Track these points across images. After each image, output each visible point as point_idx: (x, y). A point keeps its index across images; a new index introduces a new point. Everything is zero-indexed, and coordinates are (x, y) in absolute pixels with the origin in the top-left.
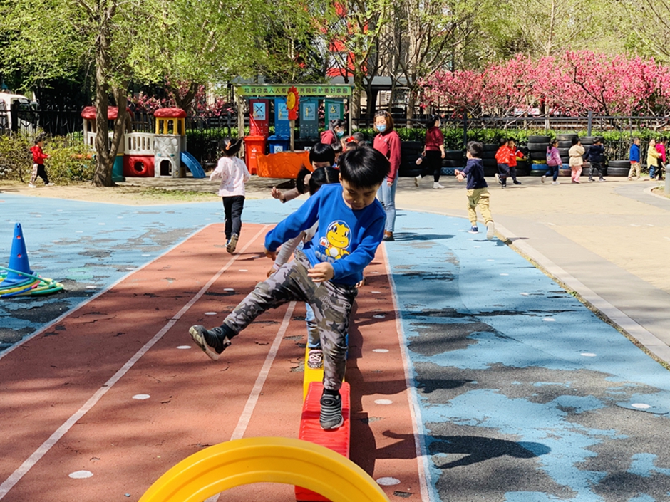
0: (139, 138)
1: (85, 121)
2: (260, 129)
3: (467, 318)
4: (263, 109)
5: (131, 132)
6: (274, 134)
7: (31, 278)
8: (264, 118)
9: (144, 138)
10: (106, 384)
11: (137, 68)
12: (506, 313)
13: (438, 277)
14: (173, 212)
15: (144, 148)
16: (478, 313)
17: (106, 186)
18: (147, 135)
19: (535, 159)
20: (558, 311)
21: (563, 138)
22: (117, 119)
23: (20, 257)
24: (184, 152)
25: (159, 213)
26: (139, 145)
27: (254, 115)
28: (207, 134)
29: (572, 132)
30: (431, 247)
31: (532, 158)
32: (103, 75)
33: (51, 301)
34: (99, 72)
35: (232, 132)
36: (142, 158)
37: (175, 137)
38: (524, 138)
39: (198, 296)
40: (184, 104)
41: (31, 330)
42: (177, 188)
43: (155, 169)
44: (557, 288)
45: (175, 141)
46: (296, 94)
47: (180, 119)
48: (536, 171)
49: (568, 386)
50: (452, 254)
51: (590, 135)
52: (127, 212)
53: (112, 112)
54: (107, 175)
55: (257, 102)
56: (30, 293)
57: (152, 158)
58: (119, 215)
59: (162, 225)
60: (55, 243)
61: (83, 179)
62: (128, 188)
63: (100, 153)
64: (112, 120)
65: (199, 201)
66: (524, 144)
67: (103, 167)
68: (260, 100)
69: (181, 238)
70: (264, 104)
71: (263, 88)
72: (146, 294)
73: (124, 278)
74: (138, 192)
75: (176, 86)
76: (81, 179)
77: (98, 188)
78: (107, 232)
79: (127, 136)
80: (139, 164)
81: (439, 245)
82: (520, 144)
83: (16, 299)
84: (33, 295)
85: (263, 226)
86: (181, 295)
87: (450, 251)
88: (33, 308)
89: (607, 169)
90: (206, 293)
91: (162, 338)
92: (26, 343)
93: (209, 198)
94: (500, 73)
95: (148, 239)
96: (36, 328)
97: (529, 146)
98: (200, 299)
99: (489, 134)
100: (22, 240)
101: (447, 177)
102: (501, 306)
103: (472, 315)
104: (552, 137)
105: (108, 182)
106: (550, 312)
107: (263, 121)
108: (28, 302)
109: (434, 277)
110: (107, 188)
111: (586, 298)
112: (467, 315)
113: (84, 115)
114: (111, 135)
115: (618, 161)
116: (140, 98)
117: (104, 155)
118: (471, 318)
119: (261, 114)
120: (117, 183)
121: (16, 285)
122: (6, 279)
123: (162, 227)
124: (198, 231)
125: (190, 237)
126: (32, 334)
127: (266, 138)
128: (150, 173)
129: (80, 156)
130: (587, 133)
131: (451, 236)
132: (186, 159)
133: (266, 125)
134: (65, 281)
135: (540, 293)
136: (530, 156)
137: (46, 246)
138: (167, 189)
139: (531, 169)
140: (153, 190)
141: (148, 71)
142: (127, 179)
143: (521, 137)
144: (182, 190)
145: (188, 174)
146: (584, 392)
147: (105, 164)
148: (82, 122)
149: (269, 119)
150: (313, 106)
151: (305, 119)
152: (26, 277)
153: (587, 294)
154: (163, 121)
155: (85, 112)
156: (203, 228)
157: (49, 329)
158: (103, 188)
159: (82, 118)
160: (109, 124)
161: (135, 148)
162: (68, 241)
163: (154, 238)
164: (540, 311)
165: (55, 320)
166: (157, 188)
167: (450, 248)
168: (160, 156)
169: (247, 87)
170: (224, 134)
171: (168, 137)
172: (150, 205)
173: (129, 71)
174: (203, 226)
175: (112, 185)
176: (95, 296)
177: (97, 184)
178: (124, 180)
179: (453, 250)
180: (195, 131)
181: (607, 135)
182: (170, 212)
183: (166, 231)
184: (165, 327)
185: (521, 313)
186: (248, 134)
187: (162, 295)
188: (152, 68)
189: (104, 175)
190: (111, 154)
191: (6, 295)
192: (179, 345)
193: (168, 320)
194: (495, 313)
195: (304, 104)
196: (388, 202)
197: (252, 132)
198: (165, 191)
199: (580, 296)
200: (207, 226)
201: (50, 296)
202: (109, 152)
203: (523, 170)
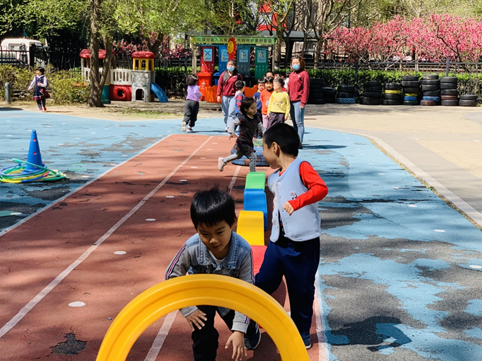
0: (121, 73)
1: (82, 60)
2: (208, 68)
3: (353, 204)
4: (211, 53)
5: (115, 68)
6: (218, 72)
7: (43, 169)
8: (211, 60)
9: (124, 73)
10: (95, 243)
11: (120, 22)
12: (382, 201)
13: (334, 174)
14: (145, 126)
15: (124, 80)
16: (361, 200)
17: (97, 107)
18: (126, 71)
19: (407, 93)
20: (419, 200)
21: (428, 78)
22: (105, 58)
23: (35, 154)
24: (153, 84)
25: (134, 126)
26: (121, 78)
27: (204, 58)
28: (169, 71)
29: (434, 74)
30: (329, 154)
31: (405, 92)
32: (96, 26)
33: (57, 186)
34: (92, 24)
35: (188, 69)
36: (123, 88)
37: (147, 73)
38: (400, 77)
39: (161, 184)
40: (154, 49)
41: (43, 205)
42: (147, 109)
43: (132, 95)
44: (419, 184)
45: (147, 75)
46: (234, 43)
47: (150, 59)
48: (407, 102)
49: (424, 252)
50: (344, 159)
51: (447, 76)
52: (112, 125)
53: (102, 54)
54: (98, 99)
55: (206, 48)
56: (42, 180)
57: (130, 87)
58: (106, 127)
59: (137, 135)
60: (60, 146)
61: (81, 101)
62: (112, 108)
63: (93, 83)
64: (101, 60)
65: (164, 118)
66: (399, 82)
67: (95, 93)
68: (208, 47)
69: (150, 144)
70: (211, 50)
71: (210, 38)
72: (124, 182)
73: (109, 171)
74: (121, 111)
75: (148, 36)
76: (79, 102)
77: (92, 108)
78: (97, 139)
79: (112, 71)
80: (120, 92)
81: (335, 152)
82: (396, 82)
83: (33, 184)
84: (44, 182)
85: (209, 137)
86: (149, 184)
87: (343, 157)
88: (44, 190)
89: (459, 101)
90: (167, 183)
91: (135, 213)
92: (39, 214)
93: (170, 117)
94: (383, 30)
95: (126, 144)
96: (47, 204)
97: (403, 83)
98: (162, 187)
99: (374, 74)
100: (37, 143)
101: (343, 105)
102: (378, 196)
103: (357, 202)
104: (420, 77)
105: (99, 104)
106: (413, 200)
107: (210, 62)
108: (40, 186)
109: (331, 175)
110: (98, 108)
111: (440, 192)
112: (353, 202)
113: (82, 55)
114: (101, 70)
115: (467, 95)
116: (122, 44)
117: (96, 85)
118: (356, 204)
119: (209, 57)
120: (105, 105)
121: (32, 174)
122: (25, 169)
123: (136, 136)
124: (162, 140)
125: (156, 143)
126: (43, 208)
127: (212, 74)
128: (128, 98)
129: (78, 85)
130: (445, 74)
131: (344, 147)
132: (154, 88)
133: (213, 65)
134: (67, 172)
135: (406, 187)
136: (403, 90)
137: (54, 148)
138: (141, 110)
139: (404, 100)
140: (131, 110)
141: (128, 23)
142: (112, 102)
143: (397, 77)
144: (151, 111)
145: (156, 99)
146: (435, 256)
147: (97, 91)
148: (80, 60)
149: (215, 60)
150: (246, 51)
151: (240, 61)
152: (39, 169)
153: (441, 189)
154: (138, 61)
155: (82, 53)
156: (165, 138)
157: (55, 205)
158: (95, 108)
159: (80, 58)
160: (99, 62)
161: (118, 80)
162: (70, 144)
163: (131, 144)
164: (406, 200)
165: (60, 199)
166: (134, 109)
167: (343, 155)
168: (136, 86)
169: (199, 37)
170: (182, 71)
171: (141, 72)
172: (128, 121)
173: (114, 24)
174: (166, 136)
175: (102, 106)
176: (88, 183)
177: (91, 106)
178: (110, 103)
179: (345, 156)
180: (161, 69)
181: (459, 76)
182: (141, 126)
183: (139, 139)
184: (138, 205)
185: (392, 201)
186: (199, 72)
187: (135, 183)
188: (131, 22)
189: (96, 99)
190: (100, 84)
191: (25, 180)
192: (147, 218)
193: (139, 201)
194: (374, 201)
195: (240, 50)
196: (299, 121)
197: (202, 70)
198: (140, 111)
199: (435, 190)
200: (168, 136)
201: (56, 183)
202: (99, 82)
203: (398, 100)
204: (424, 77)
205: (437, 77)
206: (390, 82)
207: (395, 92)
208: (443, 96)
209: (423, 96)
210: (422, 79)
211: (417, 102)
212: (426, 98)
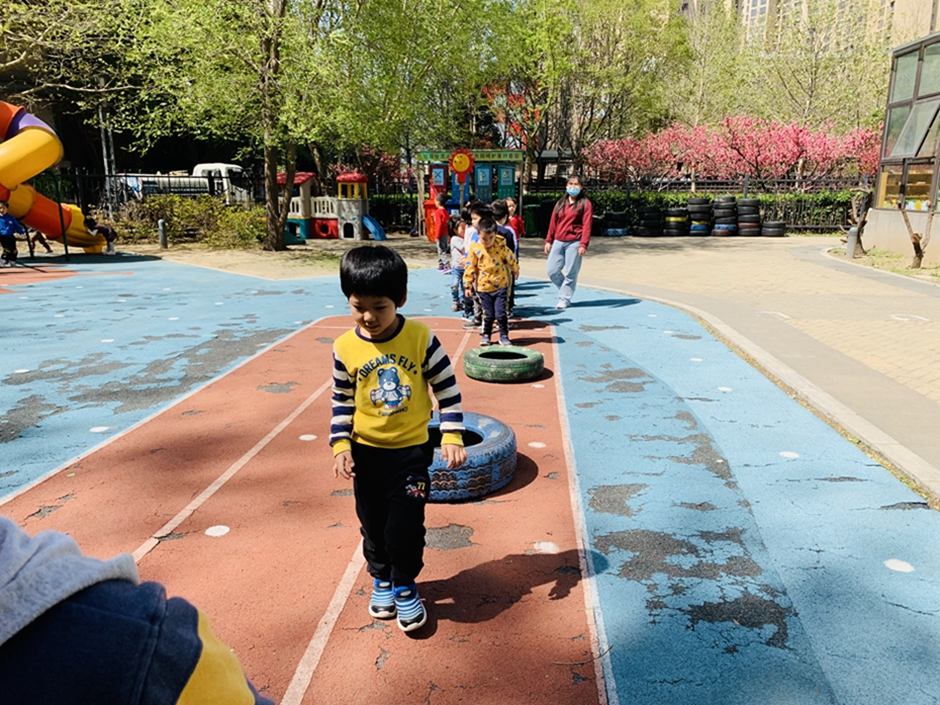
0: (323, 202)
4: (442, 175)
5: (317, 196)
8: (442, 184)
9: (328, 202)
15: (328, 212)
17: (277, 250)
18: (327, 198)
19: (694, 221)
21: (721, 200)
24: (366, 216)
26: (324, 209)
27: (433, 181)
29: (728, 195)
31: (692, 219)
35: (414, 196)
36: (328, 221)
37: (357, 201)
38: (684, 200)
43: (340, 231)
45: (357, 204)
47: (361, 184)
48: (695, 232)
51: (746, 197)
55: (435, 168)
57: (336, 221)
62: (297, 252)
66: (684, 206)
68: (438, 167)
70: (442, 170)
71: (440, 154)
74: (303, 258)
77: (268, 253)
79: (313, 199)
80: (324, 227)
82: (680, 206)
89: (762, 229)
94: (657, 142)
97: (690, 208)
101: (611, 239)
104: (710, 200)
105: (280, 245)
107: (441, 186)
115: (771, 222)
119: (440, 179)
120: (289, 247)
128: (333, 236)
130: (742, 196)
132: (367, 222)
136: (689, 217)
139: (690, 230)
140: (322, 256)
142: (307, 241)
143: (681, 200)
145: (370, 236)
149: (447, 184)
150: (487, 171)
151: (479, 184)
154: (345, 186)
161: (320, 211)
168: (344, 219)
169: (425, 154)
171: (350, 201)
175: (285, 248)
177: (268, 249)
178: (304, 243)
181: (761, 197)
195: (478, 169)
203: (684, 230)
204: (716, 200)
205: (733, 199)
206: (672, 206)
207: (679, 219)
208: (741, 224)
209: (714, 223)
210: (713, 202)
211: (708, 231)
212: (720, 227)
